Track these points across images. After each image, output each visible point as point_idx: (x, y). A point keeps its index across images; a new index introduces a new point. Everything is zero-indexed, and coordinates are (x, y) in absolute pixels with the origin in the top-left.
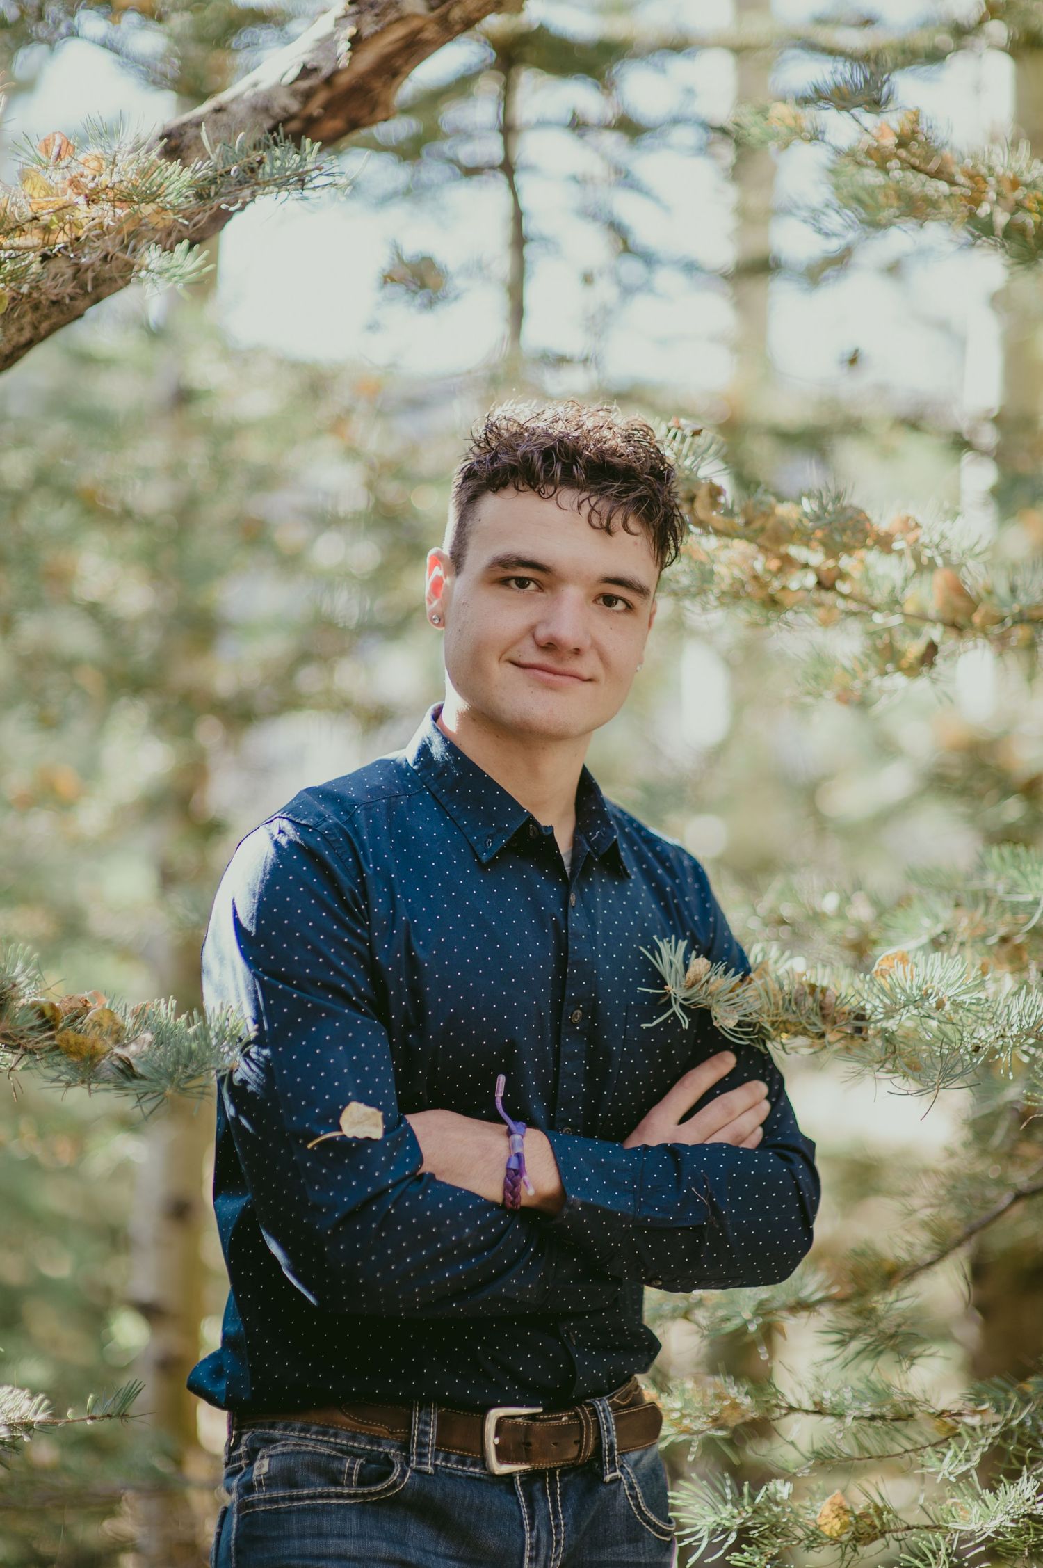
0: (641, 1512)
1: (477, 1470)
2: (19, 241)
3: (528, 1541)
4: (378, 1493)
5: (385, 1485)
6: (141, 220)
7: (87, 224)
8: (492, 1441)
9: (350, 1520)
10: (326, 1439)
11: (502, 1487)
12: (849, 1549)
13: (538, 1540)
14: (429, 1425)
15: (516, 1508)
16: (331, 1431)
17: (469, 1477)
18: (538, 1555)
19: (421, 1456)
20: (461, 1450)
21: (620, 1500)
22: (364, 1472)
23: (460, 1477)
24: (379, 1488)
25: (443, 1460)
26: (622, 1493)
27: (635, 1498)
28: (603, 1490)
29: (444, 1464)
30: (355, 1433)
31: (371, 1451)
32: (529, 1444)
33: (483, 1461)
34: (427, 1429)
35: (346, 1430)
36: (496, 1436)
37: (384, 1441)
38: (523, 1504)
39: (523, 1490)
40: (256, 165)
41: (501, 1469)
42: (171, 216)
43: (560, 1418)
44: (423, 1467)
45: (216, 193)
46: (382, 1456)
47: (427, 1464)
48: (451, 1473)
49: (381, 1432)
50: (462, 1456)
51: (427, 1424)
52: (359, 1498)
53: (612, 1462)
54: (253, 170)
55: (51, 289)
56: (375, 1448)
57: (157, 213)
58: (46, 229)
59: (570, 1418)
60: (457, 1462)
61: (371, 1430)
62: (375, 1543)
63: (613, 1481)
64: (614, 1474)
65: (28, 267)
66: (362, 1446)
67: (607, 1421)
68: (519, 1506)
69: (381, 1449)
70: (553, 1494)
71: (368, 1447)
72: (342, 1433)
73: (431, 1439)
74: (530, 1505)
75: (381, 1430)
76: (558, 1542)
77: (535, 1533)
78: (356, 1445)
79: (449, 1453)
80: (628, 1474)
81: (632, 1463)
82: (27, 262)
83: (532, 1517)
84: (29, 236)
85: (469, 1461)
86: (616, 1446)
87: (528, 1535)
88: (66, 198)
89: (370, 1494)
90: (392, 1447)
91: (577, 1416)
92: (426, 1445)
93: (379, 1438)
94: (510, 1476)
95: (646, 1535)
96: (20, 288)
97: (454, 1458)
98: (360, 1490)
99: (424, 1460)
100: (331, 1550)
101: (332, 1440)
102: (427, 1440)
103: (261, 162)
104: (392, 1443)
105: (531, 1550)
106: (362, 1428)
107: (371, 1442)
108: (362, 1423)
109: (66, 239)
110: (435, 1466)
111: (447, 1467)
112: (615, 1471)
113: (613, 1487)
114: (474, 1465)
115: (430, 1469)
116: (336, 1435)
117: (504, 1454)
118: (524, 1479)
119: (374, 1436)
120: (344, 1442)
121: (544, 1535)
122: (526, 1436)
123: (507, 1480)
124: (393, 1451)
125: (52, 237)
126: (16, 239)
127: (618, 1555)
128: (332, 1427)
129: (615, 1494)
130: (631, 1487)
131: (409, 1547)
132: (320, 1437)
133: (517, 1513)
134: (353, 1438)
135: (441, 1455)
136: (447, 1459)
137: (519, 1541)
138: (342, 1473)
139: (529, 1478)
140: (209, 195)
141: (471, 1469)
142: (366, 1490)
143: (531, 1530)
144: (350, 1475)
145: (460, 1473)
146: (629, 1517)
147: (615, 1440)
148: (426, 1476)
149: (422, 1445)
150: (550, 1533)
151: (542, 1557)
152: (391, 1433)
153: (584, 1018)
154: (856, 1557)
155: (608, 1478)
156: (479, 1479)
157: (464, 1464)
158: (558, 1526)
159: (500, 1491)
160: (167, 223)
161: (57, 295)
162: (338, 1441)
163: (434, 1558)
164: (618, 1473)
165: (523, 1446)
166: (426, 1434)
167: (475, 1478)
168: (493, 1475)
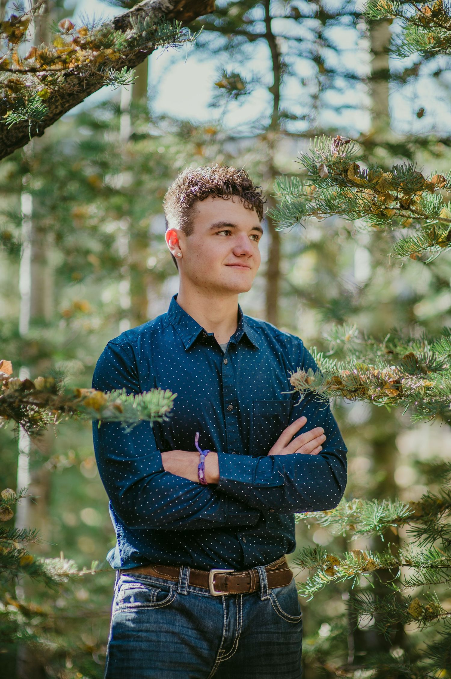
0: (279, 612)
1: (207, 594)
2: (53, 67)
3: (225, 623)
4: (163, 604)
5: (165, 601)
6: (105, 56)
7: (82, 58)
8: (212, 583)
9: (152, 616)
10: (147, 580)
11: (218, 601)
12: (422, 623)
13: (230, 622)
14: (186, 575)
15: (221, 610)
16: (149, 577)
17: (203, 596)
18: (229, 629)
19: (182, 587)
20: (200, 586)
21: (269, 607)
22: (159, 595)
23: (200, 596)
24: (163, 602)
25: (193, 589)
26: (270, 604)
27: (276, 606)
28: (260, 603)
29: (193, 591)
30: (158, 578)
31: (164, 585)
32: (227, 584)
33: (208, 591)
34: (185, 577)
35: (155, 577)
36: (214, 581)
37: (169, 582)
38: (225, 608)
39: (226, 603)
40: (153, 31)
41: (216, 593)
42: (118, 54)
43: (242, 574)
44: (183, 592)
45: (137, 44)
46: (167, 587)
47: (185, 591)
48: (196, 595)
49: (168, 578)
50: (200, 588)
51: (185, 575)
52: (156, 606)
53: (265, 592)
54: (152, 34)
55: (68, 88)
56: (165, 584)
57: (112, 53)
58: (65, 62)
59: (246, 574)
60: (199, 591)
61: (164, 577)
62: (161, 625)
63: (265, 600)
64: (266, 597)
65: (57, 78)
66: (160, 583)
67: (263, 576)
68: (223, 608)
69: (167, 585)
70: (239, 604)
71: (163, 584)
72: (153, 578)
73: (187, 581)
74: (228, 609)
75: (168, 577)
76: (239, 623)
77: (228, 620)
78: (158, 583)
79: (195, 587)
80: (273, 597)
81: (276, 593)
82: (57, 76)
83: (227, 614)
84: (57, 65)
85: (203, 590)
86: (267, 586)
87: (225, 621)
88: (72, 48)
89: (161, 605)
90: (172, 584)
91: (249, 573)
92: (185, 584)
93: (168, 580)
94: (221, 597)
95: (282, 621)
96: (55, 88)
97: (197, 589)
98: (156, 603)
99: (184, 589)
100: (144, 628)
101: (149, 580)
102: (185, 581)
103: (156, 30)
104: (172, 582)
105: (226, 627)
106: (161, 576)
107: (164, 582)
108: (161, 574)
109: (73, 66)
110: (189, 592)
111: (194, 592)
112: (267, 596)
113: (266, 602)
114: (206, 591)
115: (186, 593)
116: (150, 579)
117: (217, 588)
118: (226, 598)
119: (165, 579)
120: (153, 582)
121: (232, 621)
122: (225, 581)
123: (220, 598)
124: (172, 586)
125: (67, 65)
126: (52, 66)
127: (269, 629)
128: (150, 576)
129: (267, 605)
130: (274, 602)
131: (176, 626)
132: (144, 580)
133: (221, 612)
134: (157, 580)
135: (192, 588)
136: (194, 589)
137: (221, 623)
138: (150, 596)
139: (229, 597)
140: (134, 45)
141: (205, 593)
142: (158, 603)
143: (227, 619)
144: (153, 597)
145: (200, 595)
146: (274, 614)
147: (267, 583)
148: (183, 597)
149: (183, 583)
150: (236, 620)
151: (231, 630)
152: (172, 578)
153: (234, 408)
154: (425, 626)
155: (263, 599)
156: (208, 597)
157: (202, 591)
158: (239, 617)
159: (217, 602)
160: (116, 58)
161: (71, 90)
162: (151, 581)
163: (186, 629)
164: (268, 597)
165: (224, 585)
166: (185, 579)
167: (206, 597)
168: (212, 596)
